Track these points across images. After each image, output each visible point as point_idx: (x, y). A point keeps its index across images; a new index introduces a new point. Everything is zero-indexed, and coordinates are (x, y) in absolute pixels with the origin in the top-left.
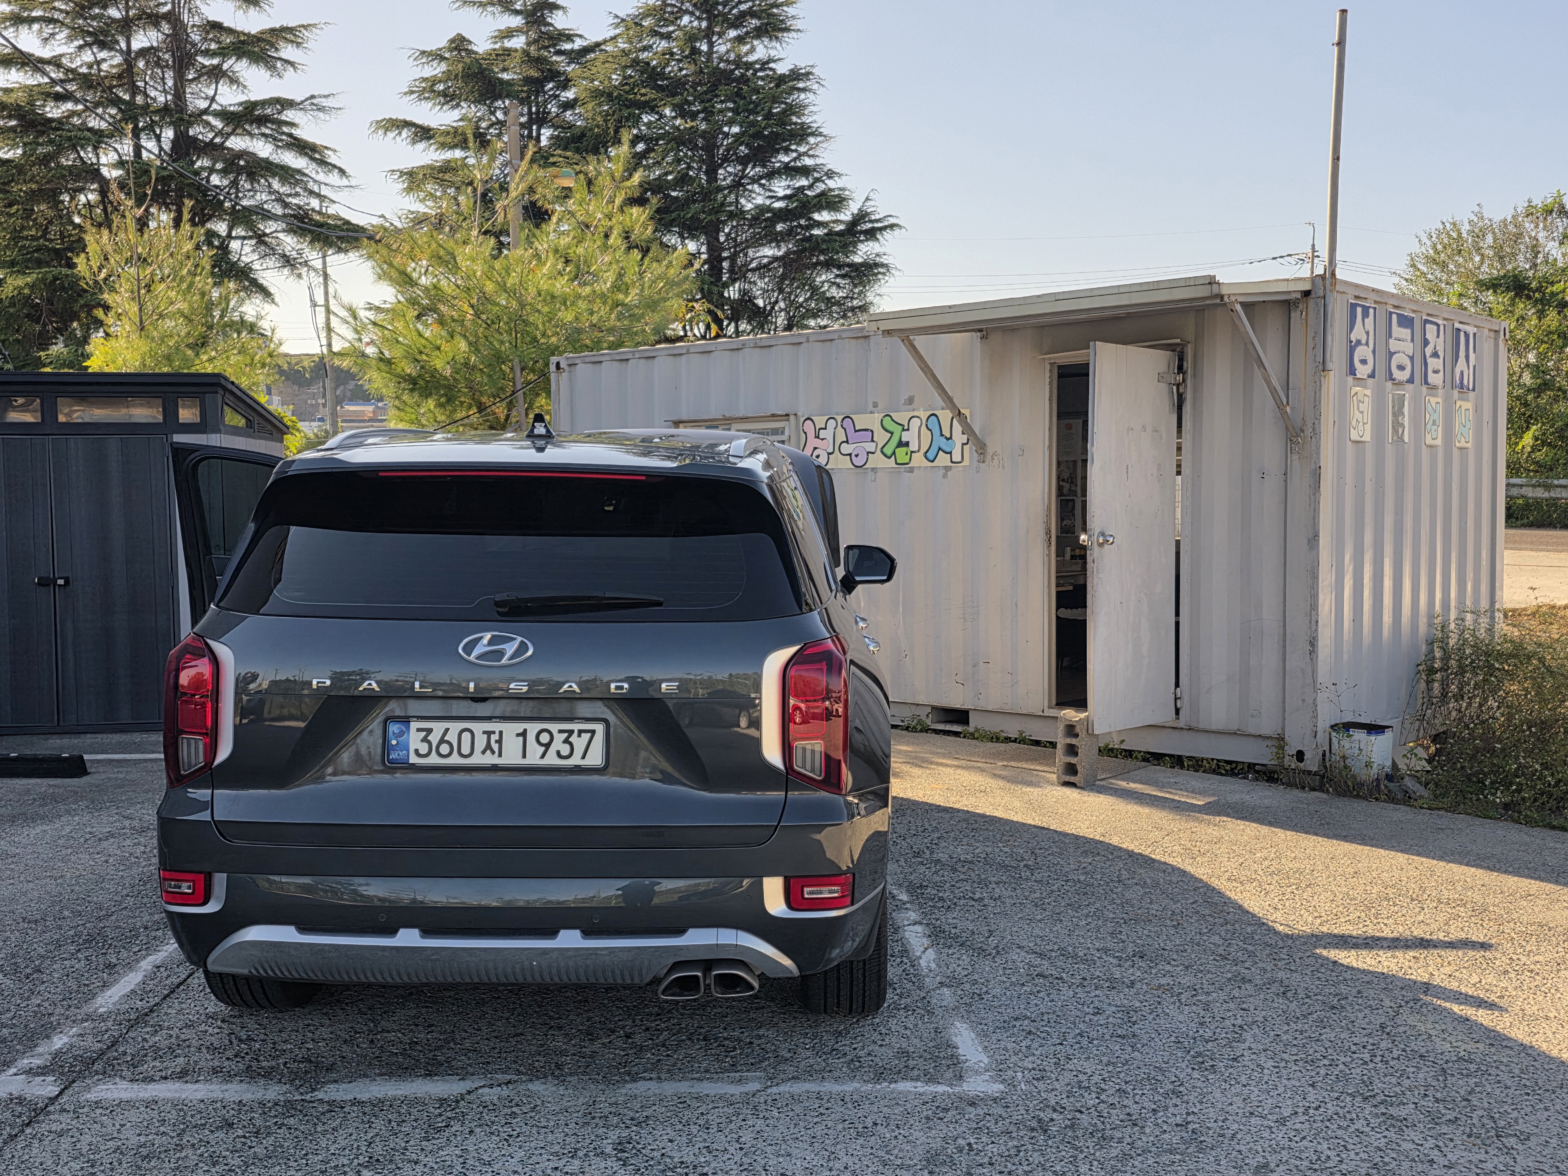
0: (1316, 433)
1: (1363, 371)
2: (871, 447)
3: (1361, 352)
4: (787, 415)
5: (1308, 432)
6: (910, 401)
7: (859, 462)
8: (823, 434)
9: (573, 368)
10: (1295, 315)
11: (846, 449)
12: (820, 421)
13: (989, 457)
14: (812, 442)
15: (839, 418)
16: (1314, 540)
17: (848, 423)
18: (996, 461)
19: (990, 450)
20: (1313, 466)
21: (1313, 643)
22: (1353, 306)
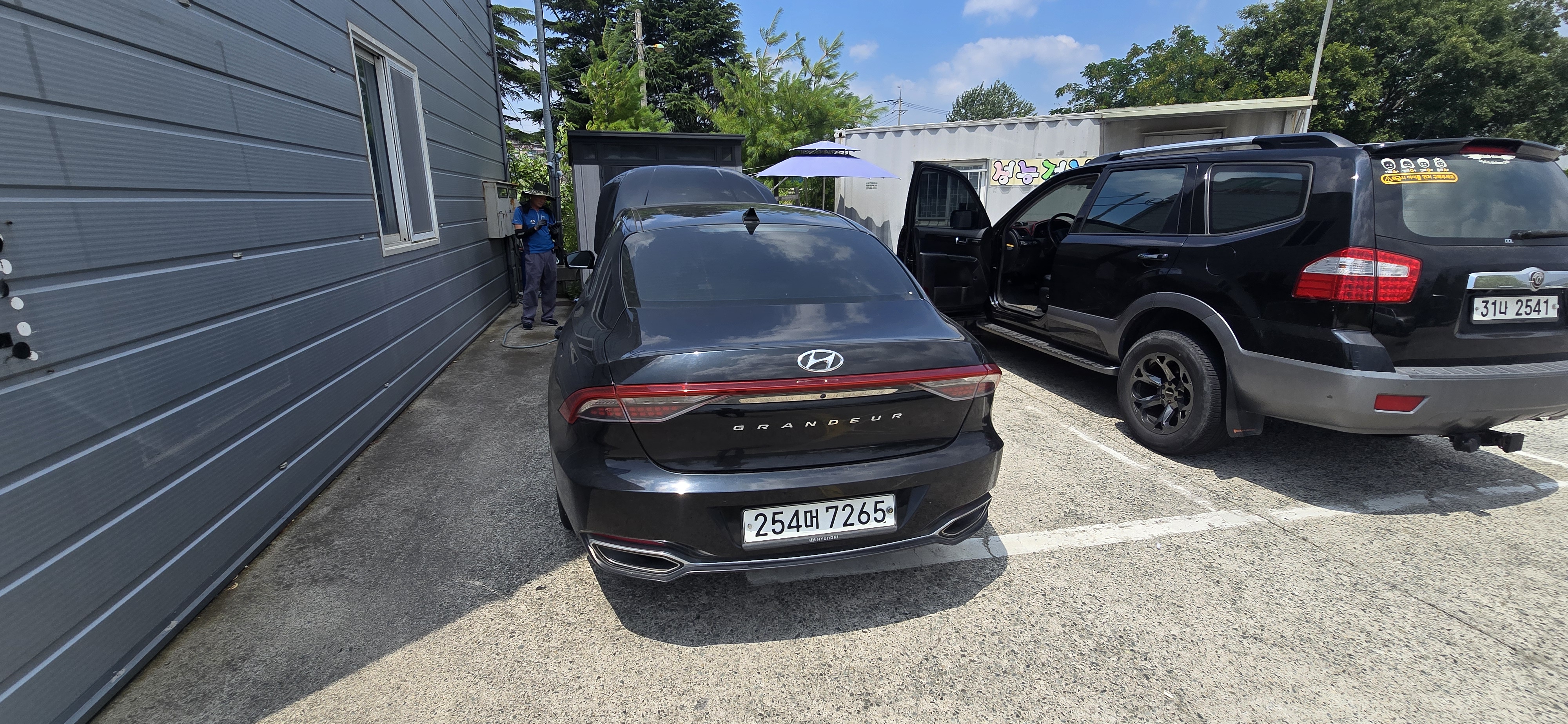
2: (1036, 175)
4: (987, 159)
6: (1061, 153)
7: (1026, 182)
8: (1006, 169)
9: (849, 136)
10: (1288, 118)
11: (1019, 175)
12: (1005, 163)
14: (1000, 172)
15: (1017, 161)
17: (1022, 164)
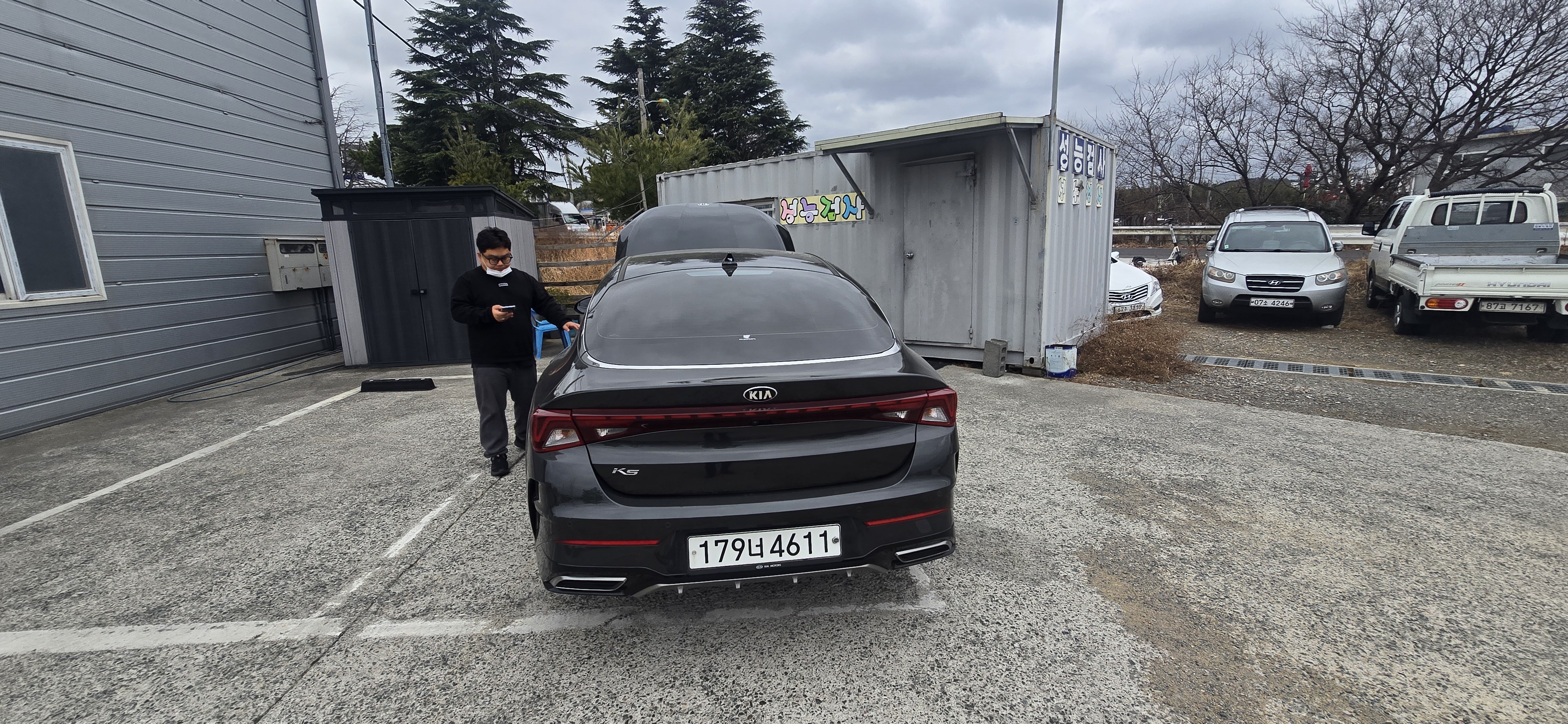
0: (1044, 198)
1: (1064, 166)
2: (815, 213)
3: (1064, 157)
4: (773, 198)
5: (1040, 198)
6: (835, 189)
7: (809, 220)
8: (791, 207)
9: (667, 180)
11: (803, 214)
12: (789, 201)
13: (875, 216)
14: (786, 211)
15: (799, 199)
16: (1042, 253)
17: (803, 201)
18: (879, 218)
19: (876, 212)
20: (1042, 216)
21: (1040, 305)
22: (1061, 133)
